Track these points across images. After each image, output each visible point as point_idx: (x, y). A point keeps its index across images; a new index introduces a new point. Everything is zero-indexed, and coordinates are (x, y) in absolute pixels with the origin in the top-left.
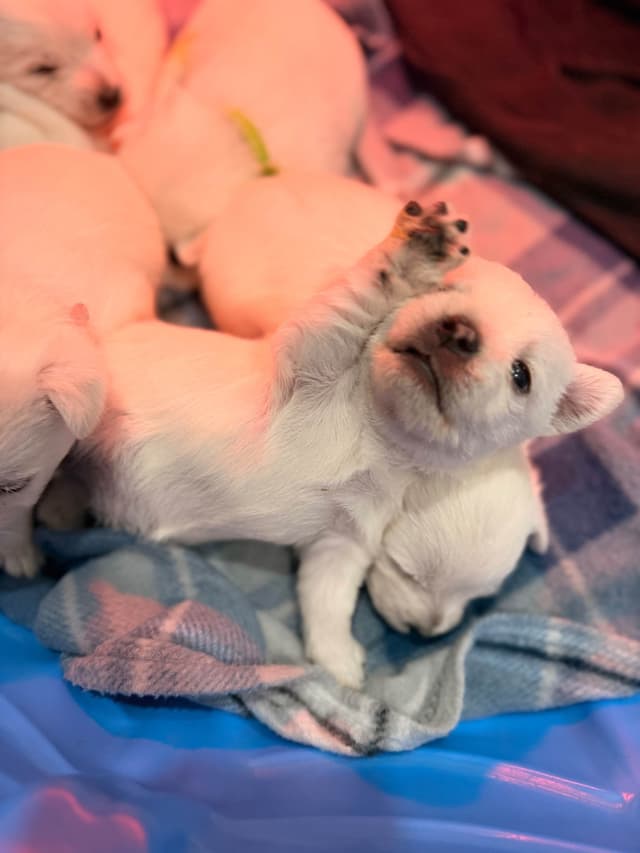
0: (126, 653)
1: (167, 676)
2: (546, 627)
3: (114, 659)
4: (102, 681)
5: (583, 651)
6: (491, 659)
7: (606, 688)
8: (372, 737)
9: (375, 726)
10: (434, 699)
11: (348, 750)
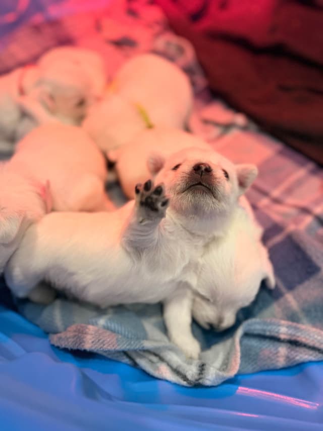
0: (83, 331)
1: (101, 341)
2: (279, 325)
3: (77, 333)
4: (70, 344)
5: (298, 337)
6: (254, 343)
7: (311, 355)
8: (197, 377)
9: (198, 372)
10: (226, 361)
11: (185, 383)
